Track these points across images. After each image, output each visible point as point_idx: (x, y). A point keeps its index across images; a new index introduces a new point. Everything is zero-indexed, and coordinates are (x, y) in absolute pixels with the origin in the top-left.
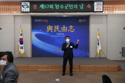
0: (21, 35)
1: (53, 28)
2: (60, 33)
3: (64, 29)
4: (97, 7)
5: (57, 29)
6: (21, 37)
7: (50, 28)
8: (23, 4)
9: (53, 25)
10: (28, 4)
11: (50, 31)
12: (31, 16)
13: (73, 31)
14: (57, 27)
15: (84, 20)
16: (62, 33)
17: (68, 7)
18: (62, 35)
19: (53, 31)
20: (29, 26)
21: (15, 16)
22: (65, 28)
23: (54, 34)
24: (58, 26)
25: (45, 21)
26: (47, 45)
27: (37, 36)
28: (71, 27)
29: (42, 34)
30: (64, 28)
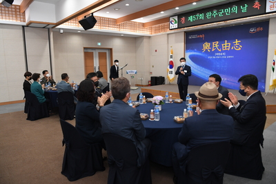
0: (171, 57)
1: (211, 46)
2: (220, 52)
3: (226, 46)
4: (272, 4)
5: (216, 46)
6: (171, 59)
7: (206, 46)
8: (171, 19)
9: (210, 40)
10: (176, 18)
11: (206, 50)
12: (185, 32)
13: (240, 49)
14: (216, 44)
15: (258, 29)
16: (222, 52)
17: (224, 14)
18: (223, 55)
19: (211, 50)
20: (182, 45)
21: (168, 34)
22: (228, 45)
23: (212, 54)
24: (217, 42)
25: (201, 36)
26: (203, 69)
27: (192, 58)
28: (237, 42)
29: (197, 55)
30: (226, 44)
